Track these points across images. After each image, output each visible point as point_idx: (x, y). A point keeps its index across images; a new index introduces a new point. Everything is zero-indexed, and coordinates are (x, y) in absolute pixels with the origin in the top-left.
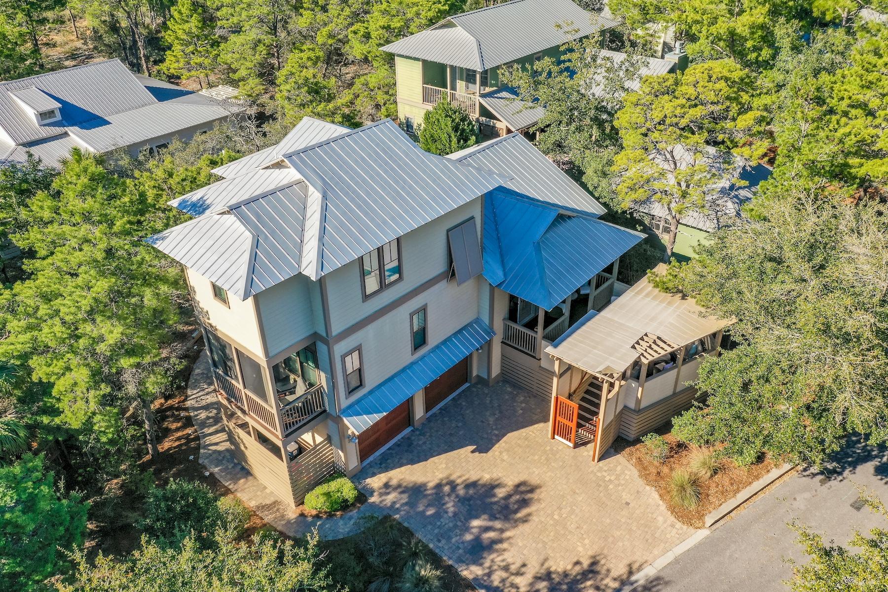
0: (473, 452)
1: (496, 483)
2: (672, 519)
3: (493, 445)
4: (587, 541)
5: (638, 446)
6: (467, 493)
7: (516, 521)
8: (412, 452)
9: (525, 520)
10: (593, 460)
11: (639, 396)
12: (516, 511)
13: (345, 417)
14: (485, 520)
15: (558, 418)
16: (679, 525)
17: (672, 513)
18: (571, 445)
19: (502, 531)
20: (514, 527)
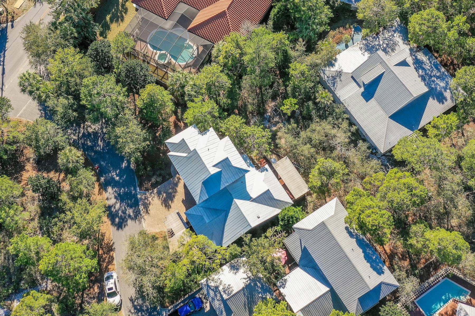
1: (173, 202)
3: (183, 204)
4: (153, 214)
6: (173, 195)
9: (162, 205)
14: (165, 197)
19: (161, 199)
20: (161, 202)
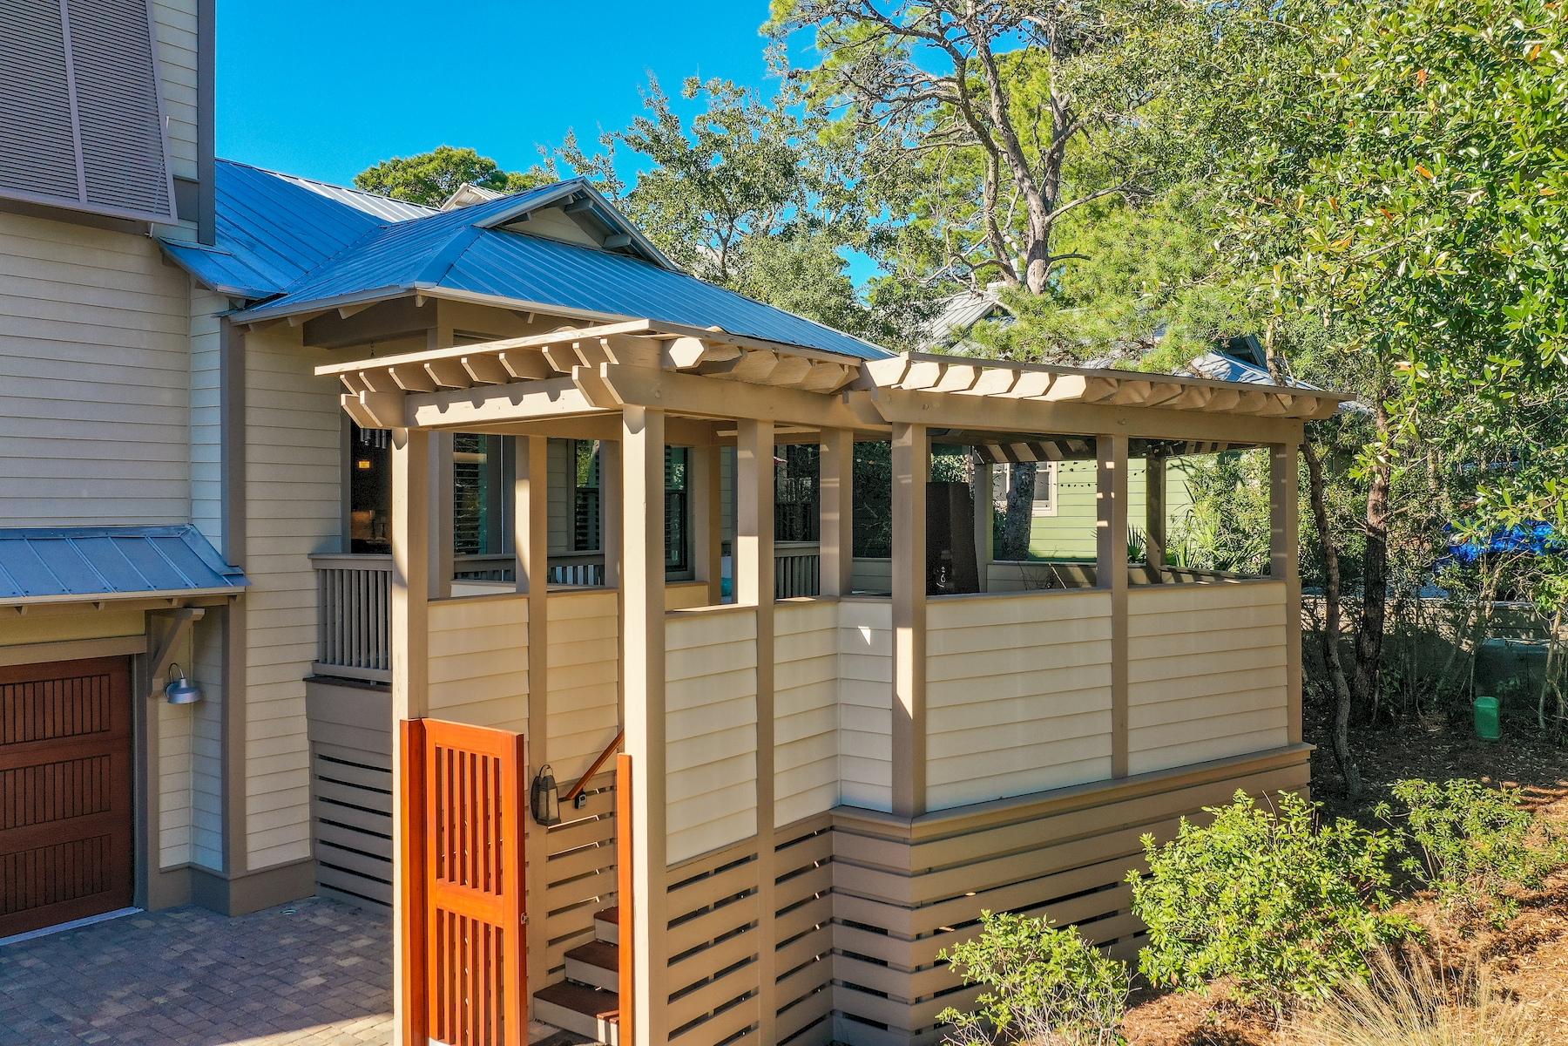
11: (906, 693)
15: (441, 895)
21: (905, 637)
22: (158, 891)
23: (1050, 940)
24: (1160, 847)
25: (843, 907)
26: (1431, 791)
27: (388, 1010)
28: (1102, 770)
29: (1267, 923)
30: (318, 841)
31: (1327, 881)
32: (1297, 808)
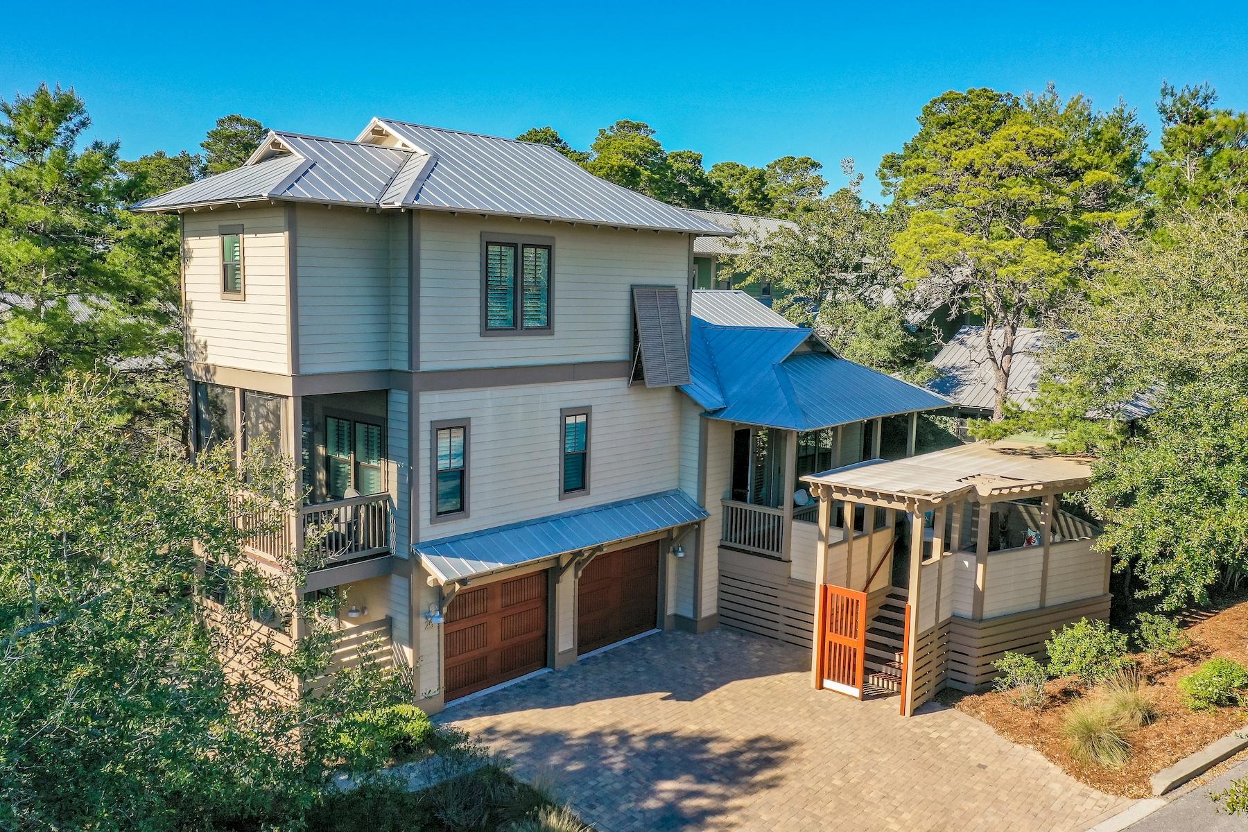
0: (664, 699)
1: (712, 736)
2: (1079, 786)
3: (704, 693)
4: (906, 816)
5: (987, 696)
6: (649, 747)
7: (753, 785)
8: (546, 694)
9: (770, 785)
10: (903, 713)
11: (979, 584)
12: (752, 773)
13: (425, 553)
14: (688, 781)
15: (830, 637)
16: (1097, 794)
17: (1078, 778)
18: (855, 692)
19: (724, 798)
20: (751, 794)
21: (980, 566)
22: (668, 624)
23: (1025, 660)
24: (1057, 634)
25: (953, 646)
26: (1150, 617)
27: (810, 670)
28: (1036, 605)
29: (1088, 659)
30: (720, 607)
31: (1108, 648)
32: (1101, 625)
